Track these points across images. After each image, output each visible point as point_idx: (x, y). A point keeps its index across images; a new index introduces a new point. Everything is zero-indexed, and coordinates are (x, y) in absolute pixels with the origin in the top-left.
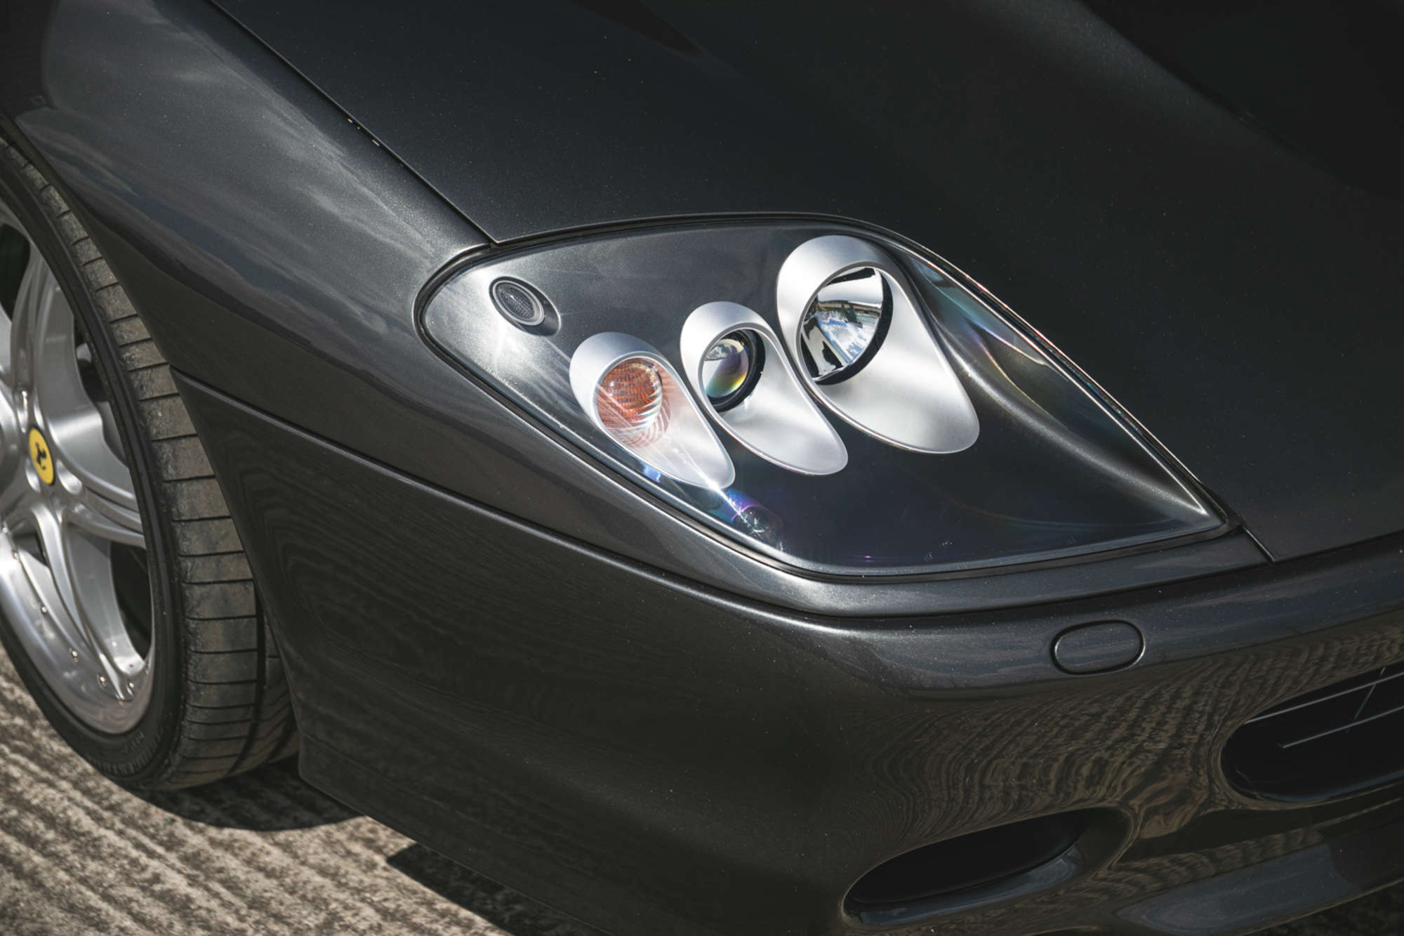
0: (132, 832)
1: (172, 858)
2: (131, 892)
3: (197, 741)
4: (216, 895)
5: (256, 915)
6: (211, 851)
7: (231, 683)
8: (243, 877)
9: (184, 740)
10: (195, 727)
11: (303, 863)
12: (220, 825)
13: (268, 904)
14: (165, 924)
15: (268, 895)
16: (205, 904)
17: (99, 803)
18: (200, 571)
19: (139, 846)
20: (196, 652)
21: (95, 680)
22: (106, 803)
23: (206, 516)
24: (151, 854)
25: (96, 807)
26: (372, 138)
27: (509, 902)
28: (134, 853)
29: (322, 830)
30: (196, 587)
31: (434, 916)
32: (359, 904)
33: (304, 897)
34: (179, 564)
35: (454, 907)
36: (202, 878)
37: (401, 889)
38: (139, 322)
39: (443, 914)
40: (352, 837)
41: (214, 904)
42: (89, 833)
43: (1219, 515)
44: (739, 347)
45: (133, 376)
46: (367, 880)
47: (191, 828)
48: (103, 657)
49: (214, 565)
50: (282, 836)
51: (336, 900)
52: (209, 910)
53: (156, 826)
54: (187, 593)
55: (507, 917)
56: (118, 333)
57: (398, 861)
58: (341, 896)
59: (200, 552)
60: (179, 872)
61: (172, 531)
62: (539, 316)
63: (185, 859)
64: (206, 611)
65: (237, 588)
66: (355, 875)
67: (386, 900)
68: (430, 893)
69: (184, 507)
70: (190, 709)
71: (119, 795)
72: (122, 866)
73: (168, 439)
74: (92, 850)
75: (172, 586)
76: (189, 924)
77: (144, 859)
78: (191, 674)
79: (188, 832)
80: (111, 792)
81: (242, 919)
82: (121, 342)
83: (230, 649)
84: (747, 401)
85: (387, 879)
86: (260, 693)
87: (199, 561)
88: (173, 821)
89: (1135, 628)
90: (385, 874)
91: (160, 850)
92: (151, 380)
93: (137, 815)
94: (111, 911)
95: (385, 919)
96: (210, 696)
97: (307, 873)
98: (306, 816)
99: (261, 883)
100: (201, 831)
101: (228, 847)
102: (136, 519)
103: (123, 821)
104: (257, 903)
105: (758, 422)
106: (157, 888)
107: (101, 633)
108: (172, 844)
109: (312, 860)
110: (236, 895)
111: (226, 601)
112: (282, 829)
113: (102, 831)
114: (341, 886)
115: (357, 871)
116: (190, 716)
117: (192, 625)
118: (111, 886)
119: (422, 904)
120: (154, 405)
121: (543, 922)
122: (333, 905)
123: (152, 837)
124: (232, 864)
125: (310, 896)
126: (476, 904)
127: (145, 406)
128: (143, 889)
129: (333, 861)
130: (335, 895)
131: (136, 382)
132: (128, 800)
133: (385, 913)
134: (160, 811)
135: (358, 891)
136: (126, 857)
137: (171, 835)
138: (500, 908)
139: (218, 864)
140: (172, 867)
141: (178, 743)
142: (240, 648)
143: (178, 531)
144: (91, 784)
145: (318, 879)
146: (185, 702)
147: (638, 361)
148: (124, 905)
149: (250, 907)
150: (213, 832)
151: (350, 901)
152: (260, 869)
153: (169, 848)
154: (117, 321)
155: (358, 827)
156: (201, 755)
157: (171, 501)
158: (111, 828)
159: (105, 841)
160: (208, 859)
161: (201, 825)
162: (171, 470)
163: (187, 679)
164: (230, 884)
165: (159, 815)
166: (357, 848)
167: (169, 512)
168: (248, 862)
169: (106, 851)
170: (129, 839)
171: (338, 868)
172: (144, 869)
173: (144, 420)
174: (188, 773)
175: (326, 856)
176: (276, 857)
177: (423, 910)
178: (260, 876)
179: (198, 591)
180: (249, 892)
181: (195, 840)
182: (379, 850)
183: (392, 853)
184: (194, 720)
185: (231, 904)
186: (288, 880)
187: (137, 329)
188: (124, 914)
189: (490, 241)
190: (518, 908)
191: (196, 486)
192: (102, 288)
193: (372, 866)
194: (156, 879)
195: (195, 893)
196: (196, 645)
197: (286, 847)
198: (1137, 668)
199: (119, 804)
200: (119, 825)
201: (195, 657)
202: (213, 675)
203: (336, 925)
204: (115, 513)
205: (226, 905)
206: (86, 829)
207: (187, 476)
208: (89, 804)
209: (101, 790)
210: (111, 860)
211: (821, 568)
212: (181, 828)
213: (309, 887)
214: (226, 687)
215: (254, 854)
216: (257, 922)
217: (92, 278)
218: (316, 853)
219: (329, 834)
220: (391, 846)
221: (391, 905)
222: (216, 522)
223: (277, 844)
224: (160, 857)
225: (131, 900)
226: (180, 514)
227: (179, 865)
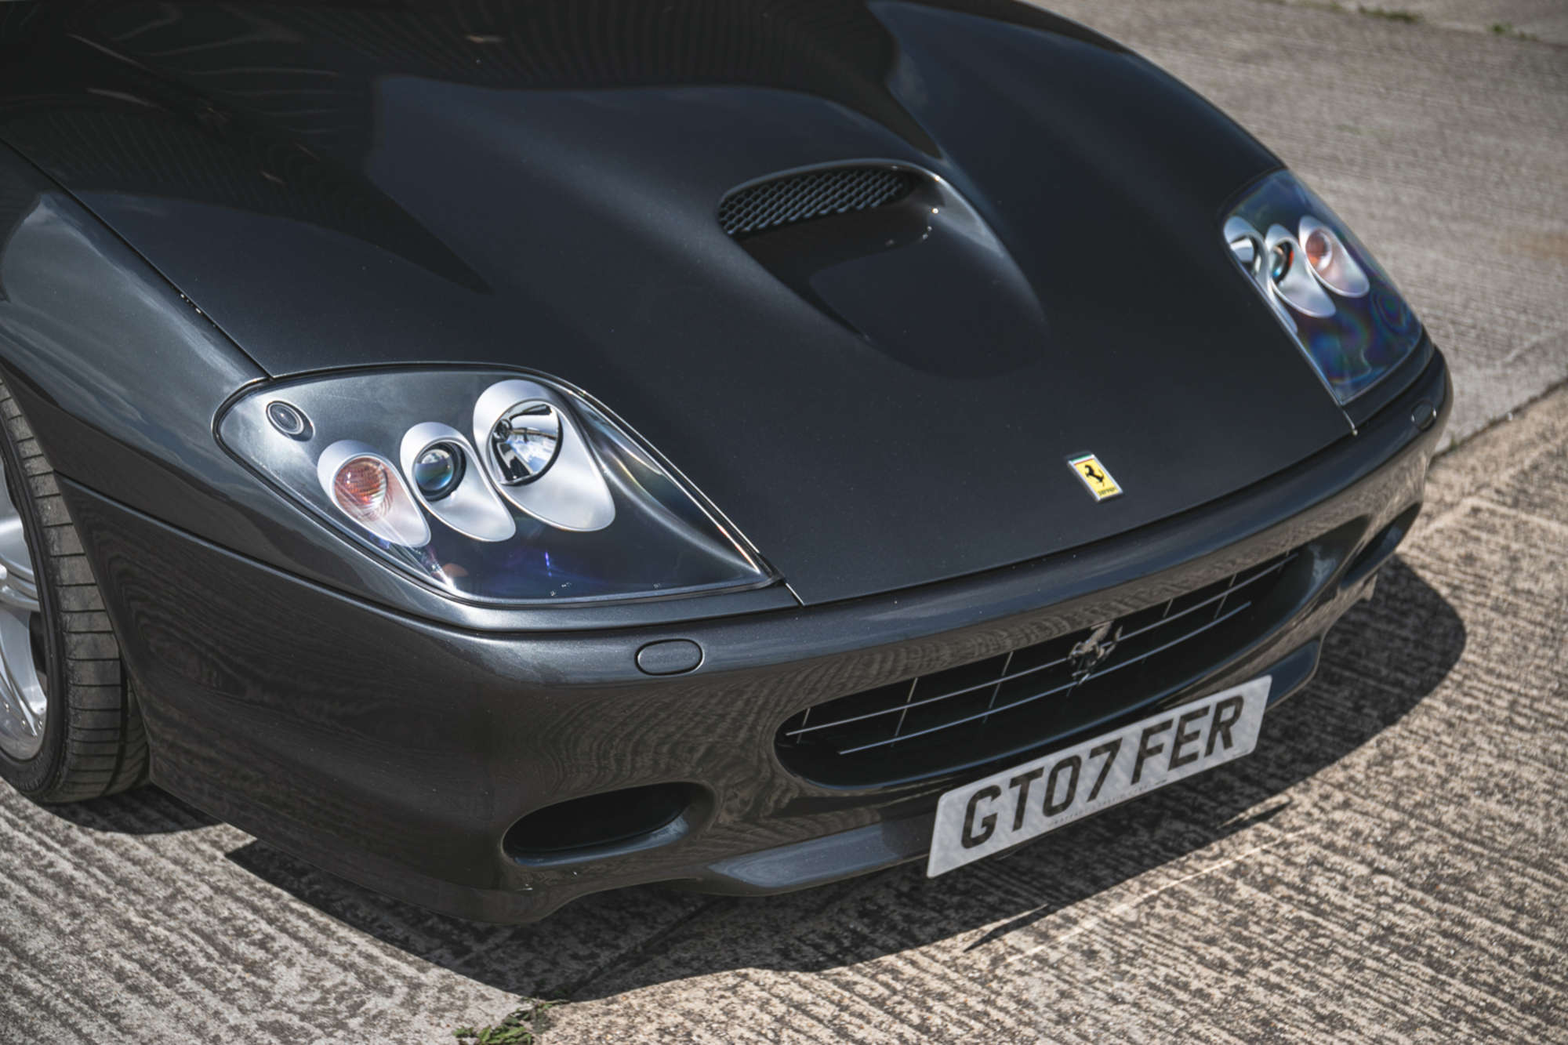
0: (38, 834)
1: (65, 851)
2: (30, 873)
3: (79, 756)
4: (94, 876)
5: (120, 889)
6: (95, 847)
7: (100, 710)
8: (115, 864)
9: (69, 756)
10: (76, 744)
11: (162, 856)
12: (104, 830)
13: (131, 881)
14: (52, 894)
15: (131, 876)
16: (83, 881)
17: (17, 815)
18: (77, 623)
19: (41, 843)
20: (74, 685)
21: (19, 724)
22: (22, 815)
23: (81, 582)
24: (49, 848)
25: (14, 817)
26: (195, 307)
27: (310, 883)
28: (37, 848)
29: (180, 835)
30: (73, 636)
31: (253, 892)
32: (199, 883)
33: (159, 879)
34: (61, 618)
35: (269, 886)
36: (85, 864)
37: (232, 874)
38: (35, 442)
39: (260, 891)
40: (203, 840)
41: (91, 882)
42: (6, 834)
43: (767, 573)
44: (446, 455)
45: (31, 480)
46: (208, 868)
47: (83, 832)
48: (22, 703)
49: (86, 619)
50: (150, 838)
51: (182, 880)
52: (86, 886)
53: (57, 831)
54: (67, 639)
55: (307, 893)
56: (22, 449)
57: (236, 856)
58: (186, 878)
59: (77, 609)
60: (69, 860)
61: (56, 594)
62: (300, 428)
63: (75, 852)
64: (81, 653)
65: (105, 637)
66: (199, 864)
67: (219, 881)
68: (253, 876)
69: (65, 575)
70: (71, 730)
71: (32, 809)
72: (26, 856)
73: (55, 526)
74: (5, 845)
75: (56, 634)
76: (70, 894)
77: (43, 851)
78: (71, 702)
79: (80, 834)
80: (27, 807)
81: (109, 891)
82: (24, 456)
83: (99, 683)
84: (453, 494)
85: (223, 867)
86: (125, 720)
87: (76, 616)
88: (70, 827)
89: (697, 645)
90: (222, 864)
91: (57, 846)
92: (45, 483)
93: (44, 823)
94: (13, 885)
95: (216, 893)
96: (86, 720)
97: (163, 862)
98: (171, 825)
99: (128, 868)
100: (90, 834)
101: (109, 845)
102: (33, 588)
103: (33, 827)
104: (123, 882)
105: (460, 510)
106: (50, 871)
107: (20, 684)
108: (67, 842)
109: (169, 854)
110: (109, 876)
111: (96, 646)
112: (150, 833)
113: (16, 833)
114: (187, 871)
115: (202, 862)
116: (71, 736)
117: (71, 664)
118: (16, 869)
119: (245, 884)
120: (45, 501)
121: (333, 897)
122: (179, 884)
123: (53, 838)
124: (110, 857)
125: (163, 877)
126: (287, 884)
127: (39, 502)
128: (39, 871)
129: (184, 855)
130: (181, 877)
131: (33, 483)
132: (39, 813)
133: (217, 890)
134: (62, 820)
135: (200, 875)
136: (31, 850)
137: (68, 836)
138: (303, 887)
139: (98, 856)
140: (64, 857)
141: (65, 758)
142: (106, 683)
143: (61, 593)
144: (13, 802)
145: (171, 867)
146: (68, 724)
147: (368, 460)
148: (24, 882)
149: (117, 884)
150: (99, 835)
151: (192, 881)
152: (129, 859)
153: (64, 844)
154: (22, 441)
155: (208, 833)
156: (83, 768)
157: (56, 571)
158: (23, 831)
159: (17, 840)
160: (93, 853)
161: (91, 830)
162: (56, 548)
163: (68, 705)
164: (106, 869)
165: (60, 823)
166: (204, 847)
167: (54, 580)
168: (122, 855)
169: (16, 845)
170: (35, 838)
171: (188, 859)
172: (42, 858)
173: (38, 511)
174: (75, 784)
175: (180, 852)
176: (143, 852)
177: (246, 888)
178: (129, 864)
179: (75, 638)
180: (118, 875)
181: (83, 839)
182: (221, 848)
183: (229, 850)
184: (75, 738)
185: (103, 882)
186: (149, 867)
187: (33, 448)
188: (22, 888)
189: (268, 376)
190: (317, 887)
191: (75, 560)
192: (13, 418)
193: (213, 858)
194: (51, 864)
195: (79, 876)
196: (73, 679)
197: (152, 846)
198: (695, 675)
199: (31, 816)
200: (29, 829)
201: (73, 689)
202: (88, 703)
203: (179, 897)
204: (24, 588)
205: (99, 882)
206: (4, 831)
207: (67, 553)
208: (9, 814)
209: (21, 805)
210: (19, 852)
211: (476, 598)
212: (75, 832)
213: (164, 872)
214: (97, 713)
215: (126, 850)
216: (121, 894)
217: (6, 410)
218: (173, 849)
219: (185, 838)
220: (231, 846)
221: (222, 885)
222: (89, 588)
223: (145, 843)
224: (56, 851)
225: (29, 878)
226: (61, 580)
227: (69, 856)
